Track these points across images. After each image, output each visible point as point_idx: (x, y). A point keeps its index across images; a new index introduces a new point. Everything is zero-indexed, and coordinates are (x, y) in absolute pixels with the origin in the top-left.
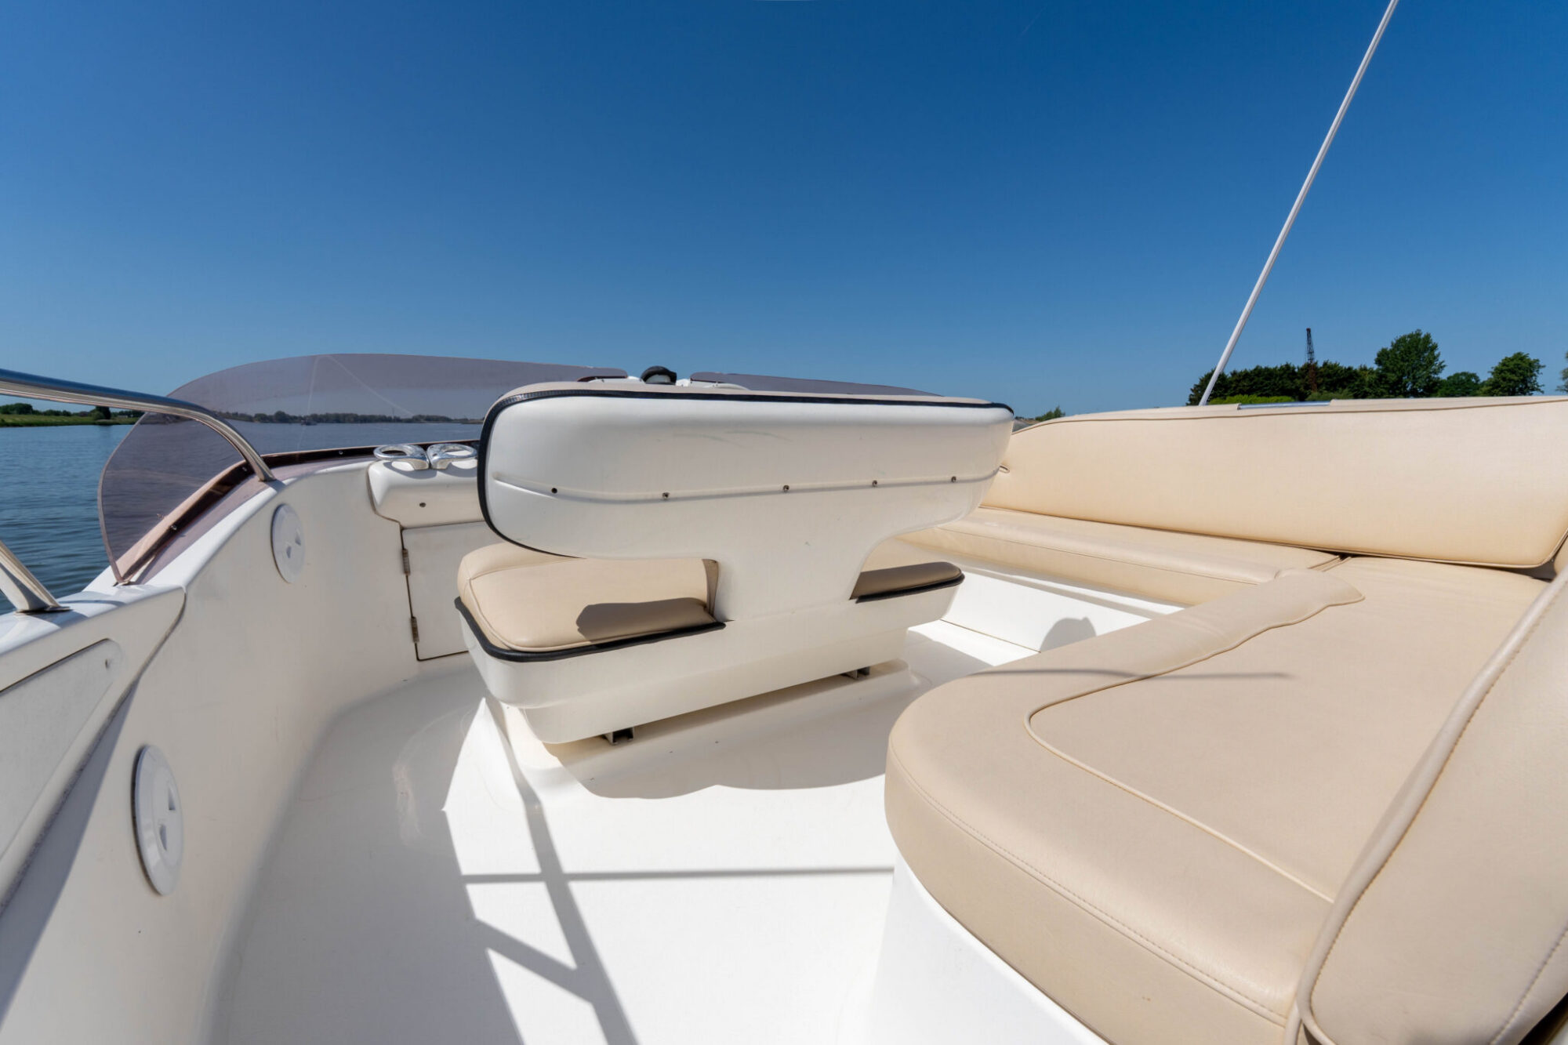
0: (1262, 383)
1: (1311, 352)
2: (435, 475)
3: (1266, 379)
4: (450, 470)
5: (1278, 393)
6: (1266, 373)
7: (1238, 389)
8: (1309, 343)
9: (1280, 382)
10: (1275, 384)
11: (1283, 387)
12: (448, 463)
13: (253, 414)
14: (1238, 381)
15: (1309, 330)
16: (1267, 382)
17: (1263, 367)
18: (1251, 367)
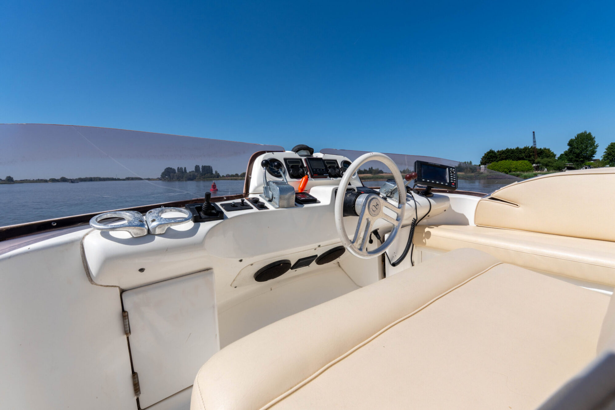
0: (510, 155)
1: (534, 142)
2: (153, 239)
3: (511, 153)
4: (169, 234)
5: (517, 159)
6: (511, 151)
7: (501, 158)
8: (534, 138)
9: (517, 155)
10: (515, 156)
11: (518, 157)
12: (166, 227)
13: (48, 179)
14: (500, 155)
15: (534, 132)
16: (512, 155)
17: (509, 149)
18: (504, 149)
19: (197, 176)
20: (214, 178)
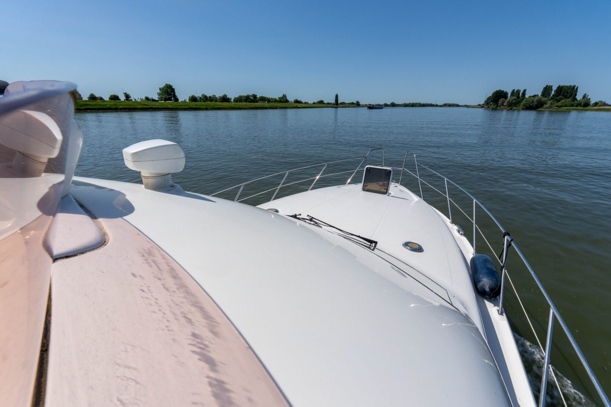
19: (546, 104)
20: (577, 106)
